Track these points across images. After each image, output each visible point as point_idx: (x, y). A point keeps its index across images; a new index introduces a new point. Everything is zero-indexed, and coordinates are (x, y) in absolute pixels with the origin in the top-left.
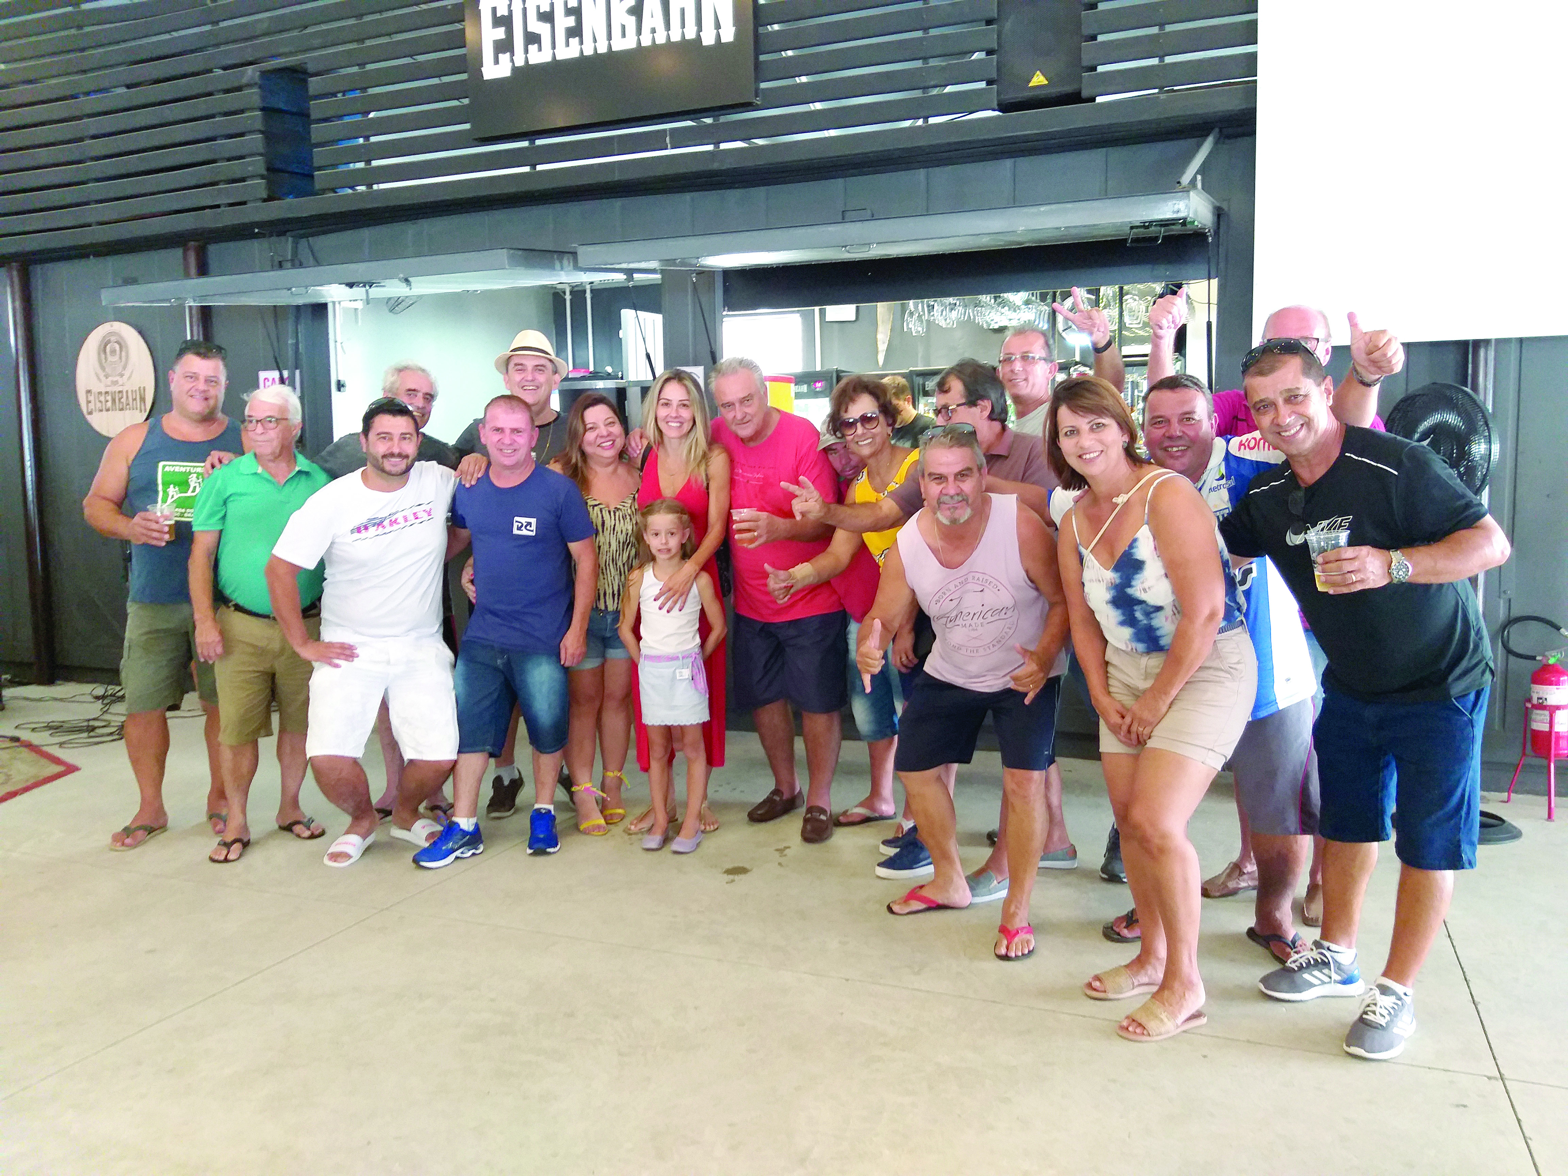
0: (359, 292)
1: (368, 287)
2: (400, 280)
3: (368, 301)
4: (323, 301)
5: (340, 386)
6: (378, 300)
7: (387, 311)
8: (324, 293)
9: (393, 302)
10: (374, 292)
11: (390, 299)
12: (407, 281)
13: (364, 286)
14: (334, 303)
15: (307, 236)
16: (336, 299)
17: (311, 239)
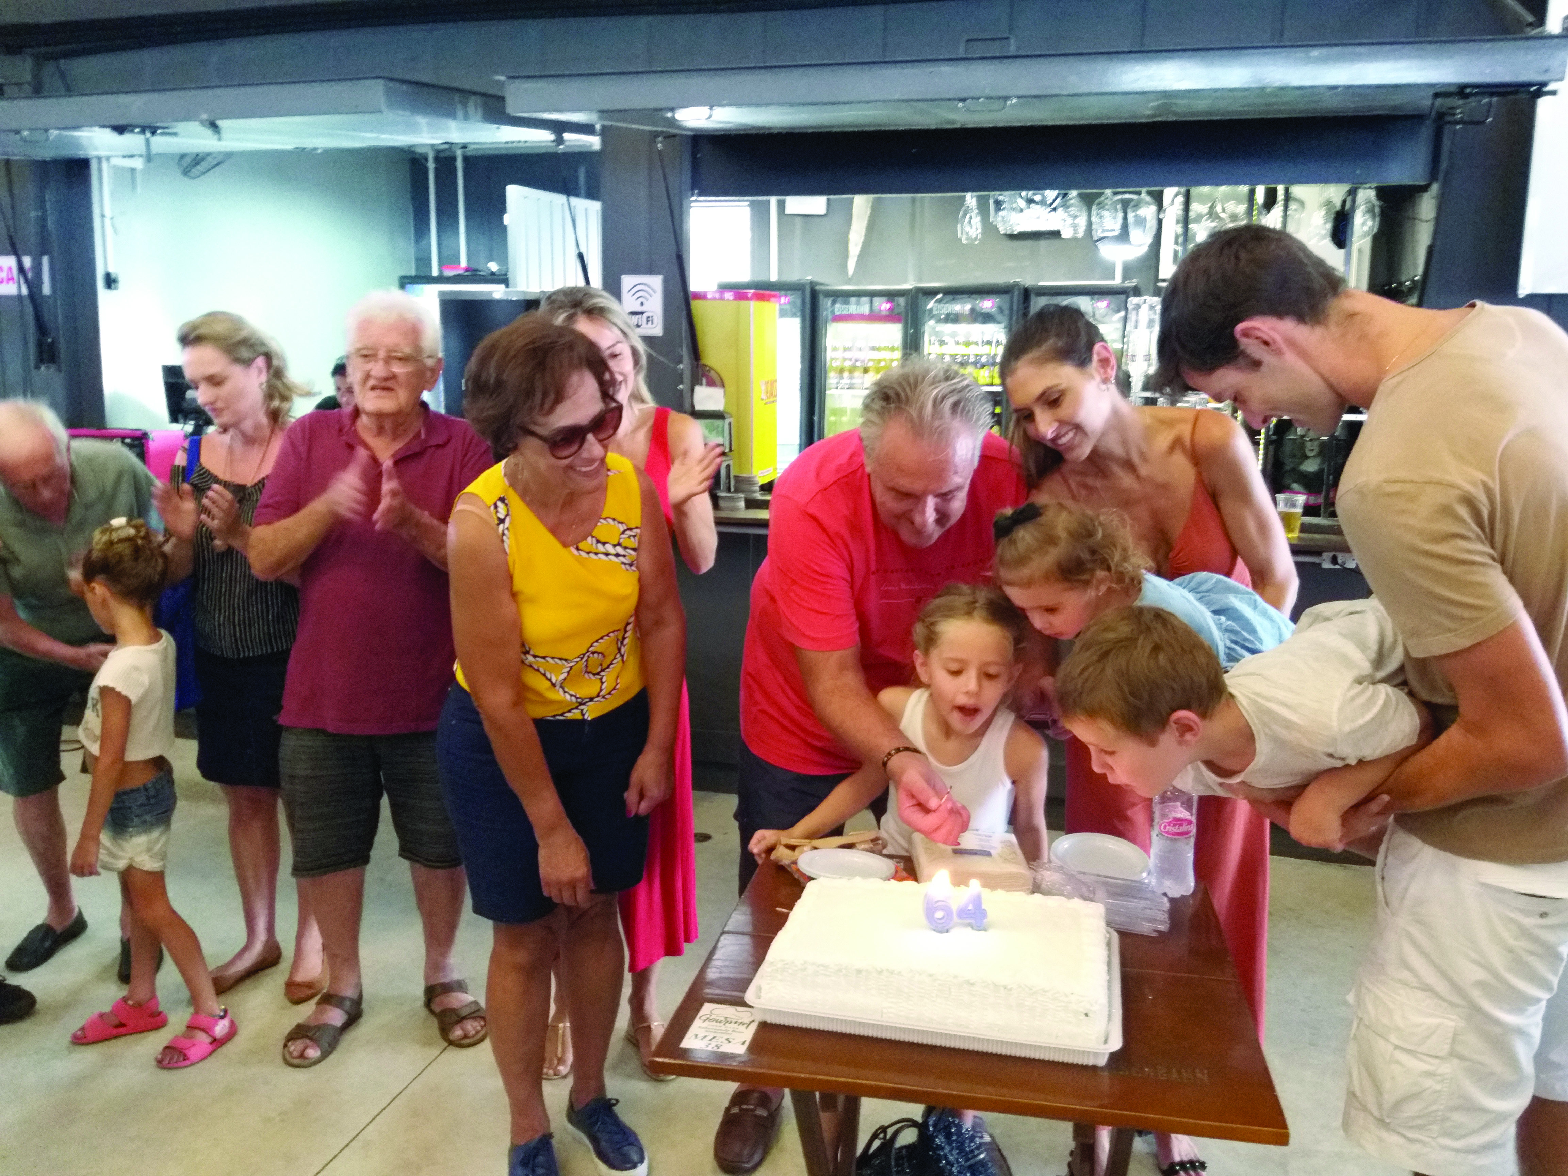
0: (133, 141)
1: (148, 135)
2: (202, 122)
3: (149, 158)
4: (81, 154)
5: (110, 281)
6: (165, 157)
7: (179, 174)
8: (84, 142)
9: (188, 160)
10: (160, 143)
11: (183, 156)
12: (214, 126)
13: (143, 132)
14: (99, 159)
15: (56, 57)
16: (102, 153)
17: (62, 62)
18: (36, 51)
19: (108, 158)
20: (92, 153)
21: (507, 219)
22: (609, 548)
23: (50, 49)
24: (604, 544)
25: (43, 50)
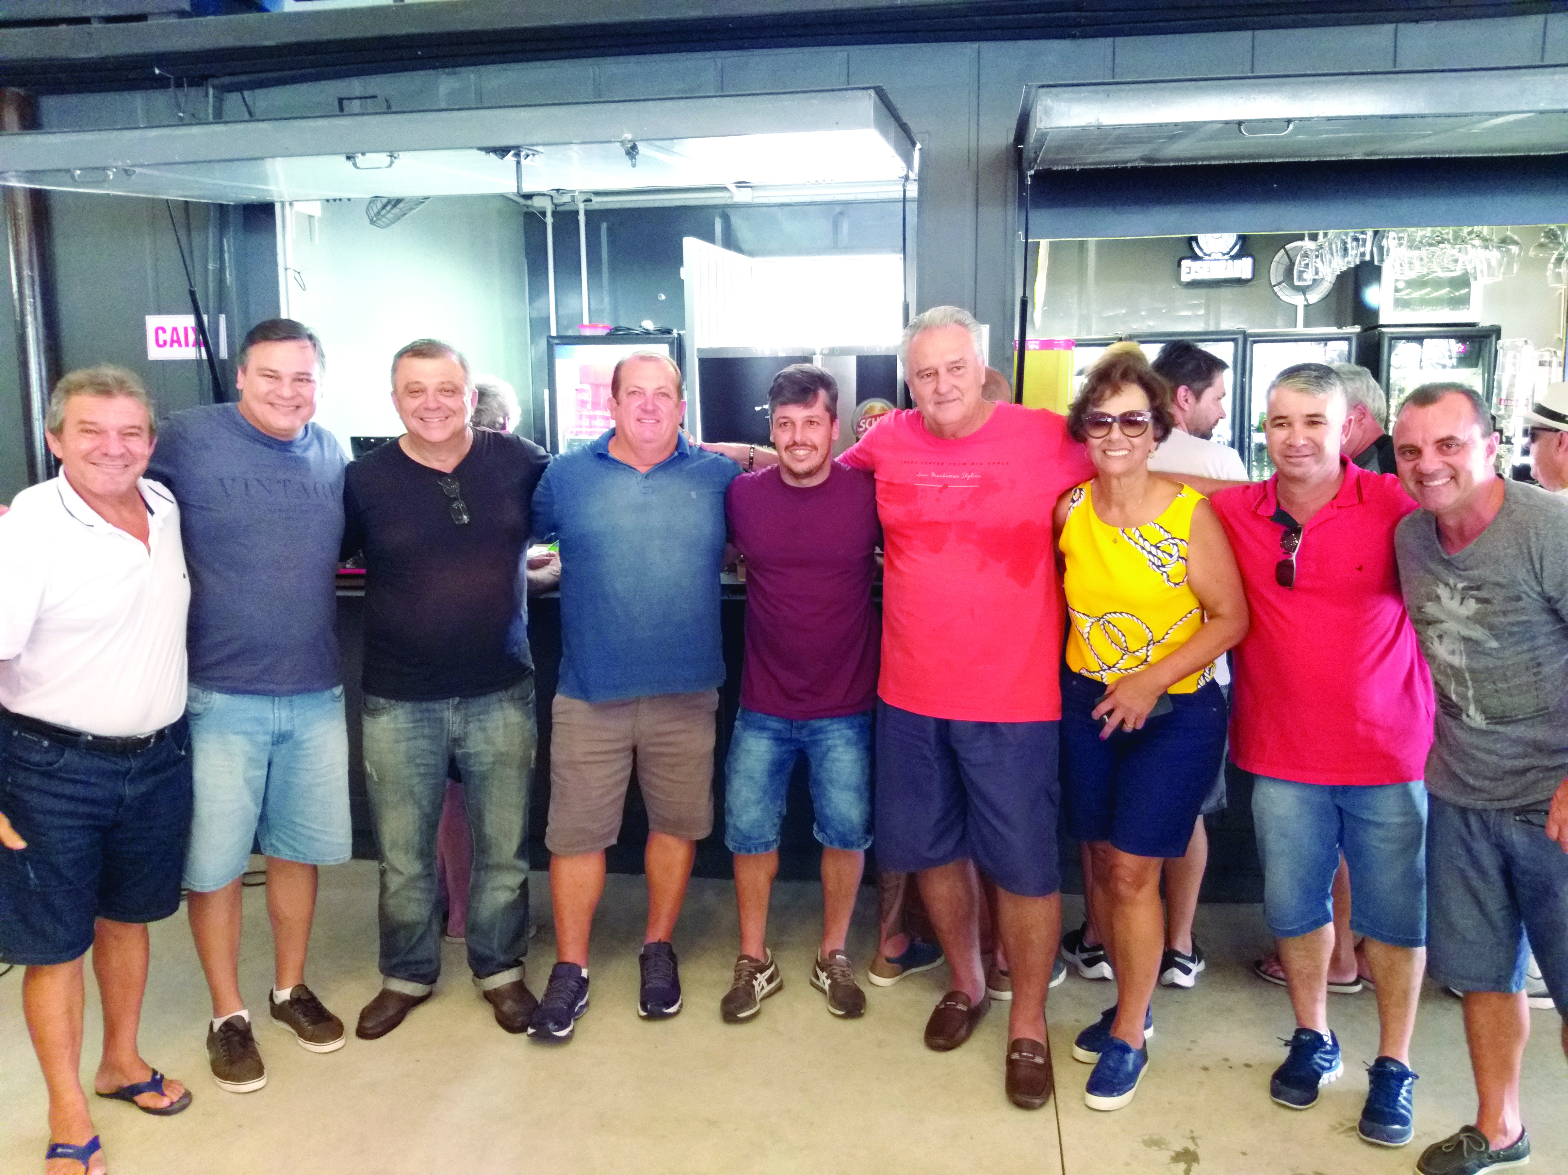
4: (269, 199)
7: (366, 222)
9: (378, 205)
11: (373, 201)
14: (284, 203)
15: (239, 88)
16: (287, 198)
17: (246, 93)
18: (216, 82)
19: (291, 204)
20: (275, 198)
21: (684, 273)
22: (1147, 545)
23: (235, 79)
24: (1145, 540)
25: (227, 80)
